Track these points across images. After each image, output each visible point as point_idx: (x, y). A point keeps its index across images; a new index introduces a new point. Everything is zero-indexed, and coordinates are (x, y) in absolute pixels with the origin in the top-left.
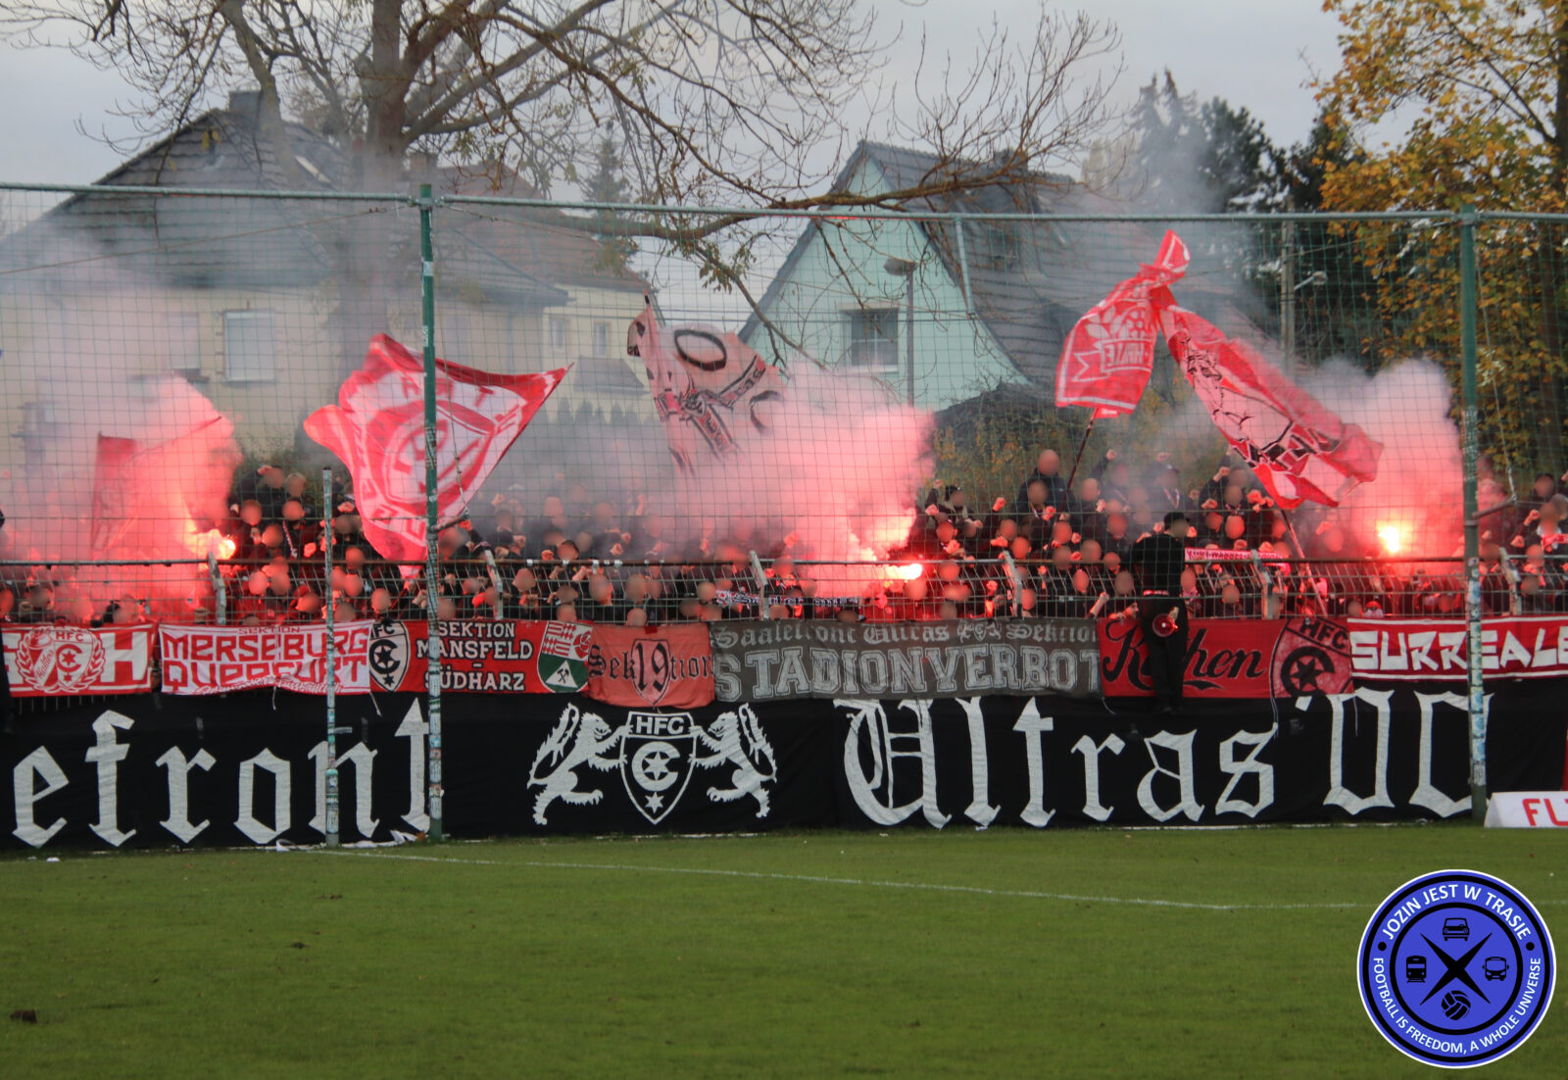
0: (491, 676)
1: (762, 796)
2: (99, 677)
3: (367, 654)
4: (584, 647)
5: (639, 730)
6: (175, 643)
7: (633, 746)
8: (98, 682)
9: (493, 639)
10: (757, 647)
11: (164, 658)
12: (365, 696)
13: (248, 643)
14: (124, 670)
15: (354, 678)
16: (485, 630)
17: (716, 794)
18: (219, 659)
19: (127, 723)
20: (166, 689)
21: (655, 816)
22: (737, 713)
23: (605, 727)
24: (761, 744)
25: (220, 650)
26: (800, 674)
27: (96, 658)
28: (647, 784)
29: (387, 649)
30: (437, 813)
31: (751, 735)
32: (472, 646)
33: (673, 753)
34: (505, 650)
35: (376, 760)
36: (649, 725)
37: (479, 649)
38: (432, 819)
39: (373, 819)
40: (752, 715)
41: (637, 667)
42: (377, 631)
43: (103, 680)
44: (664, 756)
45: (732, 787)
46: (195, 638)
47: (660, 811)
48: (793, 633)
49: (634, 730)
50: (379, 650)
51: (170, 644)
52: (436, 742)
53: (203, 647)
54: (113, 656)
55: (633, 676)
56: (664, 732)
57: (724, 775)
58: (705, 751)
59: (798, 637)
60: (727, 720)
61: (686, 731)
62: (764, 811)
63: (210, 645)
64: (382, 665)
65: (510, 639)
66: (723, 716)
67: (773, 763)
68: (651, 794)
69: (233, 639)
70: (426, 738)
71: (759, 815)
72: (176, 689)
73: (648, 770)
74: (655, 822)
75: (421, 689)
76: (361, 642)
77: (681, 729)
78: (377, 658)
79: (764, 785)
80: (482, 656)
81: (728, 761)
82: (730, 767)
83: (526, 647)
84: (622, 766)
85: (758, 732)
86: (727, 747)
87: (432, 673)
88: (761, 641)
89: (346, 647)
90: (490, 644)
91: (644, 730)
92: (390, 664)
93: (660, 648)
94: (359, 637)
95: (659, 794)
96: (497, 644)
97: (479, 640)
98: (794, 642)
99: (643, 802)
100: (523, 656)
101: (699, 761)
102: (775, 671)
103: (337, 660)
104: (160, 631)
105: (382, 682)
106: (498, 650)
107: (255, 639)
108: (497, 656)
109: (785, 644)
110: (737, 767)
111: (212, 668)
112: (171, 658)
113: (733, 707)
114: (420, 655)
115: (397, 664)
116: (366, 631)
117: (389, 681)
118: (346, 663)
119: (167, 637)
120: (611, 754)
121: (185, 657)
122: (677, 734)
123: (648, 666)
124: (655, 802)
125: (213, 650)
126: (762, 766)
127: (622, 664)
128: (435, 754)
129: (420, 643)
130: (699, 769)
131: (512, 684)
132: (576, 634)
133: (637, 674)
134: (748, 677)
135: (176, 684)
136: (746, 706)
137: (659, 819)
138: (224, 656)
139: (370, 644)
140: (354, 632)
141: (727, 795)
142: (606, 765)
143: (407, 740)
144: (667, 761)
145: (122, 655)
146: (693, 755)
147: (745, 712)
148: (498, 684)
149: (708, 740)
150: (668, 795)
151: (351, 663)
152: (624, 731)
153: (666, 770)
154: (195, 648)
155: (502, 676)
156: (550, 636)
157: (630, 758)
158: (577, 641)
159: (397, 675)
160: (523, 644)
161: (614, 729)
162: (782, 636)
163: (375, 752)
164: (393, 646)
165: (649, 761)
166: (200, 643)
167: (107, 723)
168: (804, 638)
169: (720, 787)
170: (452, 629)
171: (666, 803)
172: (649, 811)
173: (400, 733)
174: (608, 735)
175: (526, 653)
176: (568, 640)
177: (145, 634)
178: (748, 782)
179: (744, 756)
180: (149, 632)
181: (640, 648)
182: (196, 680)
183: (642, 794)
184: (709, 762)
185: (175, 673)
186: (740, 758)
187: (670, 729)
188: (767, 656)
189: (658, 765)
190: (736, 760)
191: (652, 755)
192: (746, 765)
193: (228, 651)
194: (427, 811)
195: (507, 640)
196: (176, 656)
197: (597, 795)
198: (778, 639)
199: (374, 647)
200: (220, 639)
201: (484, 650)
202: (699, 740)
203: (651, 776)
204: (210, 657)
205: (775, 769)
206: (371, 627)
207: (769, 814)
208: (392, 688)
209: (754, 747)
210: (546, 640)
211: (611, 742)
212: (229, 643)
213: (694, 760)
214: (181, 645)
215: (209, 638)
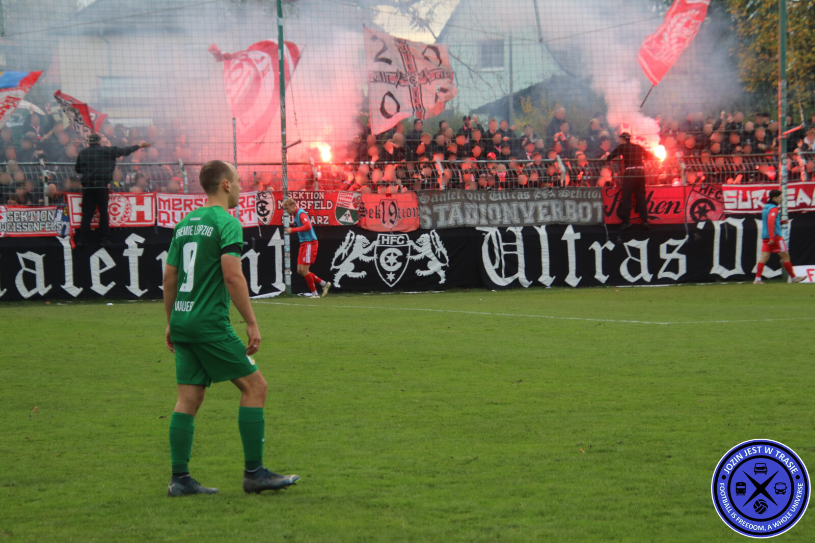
0: (313, 217)
1: (442, 274)
2: (129, 219)
3: (255, 208)
4: (357, 204)
5: (383, 242)
6: (164, 202)
7: (380, 250)
8: (129, 221)
9: (314, 200)
10: (439, 203)
11: (158, 210)
12: (255, 228)
13: (199, 202)
14: (141, 215)
15: (250, 219)
16: (310, 195)
17: (420, 273)
18: (185, 210)
19: (142, 240)
20: (159, 224)
21: (391, 283)
22: (429, 234)
23: (367, 241)
24: (441, 249)
25: (185, 205)
26: (459, 216)
27: (127, 209)
28: (387, 268)
29: (264, 205)
30: (289, 282)
31: (436, 244)
32: (304, 203)
33: (399, 253)
34: (319, 205)
35: (259, 258)
36: (388, 240)
37: (307, 205)
38: (287, 286)
39: (259, 285)
40: (436, 235)
41: (381, 212)
42: (259, 196)
43: (131, 220)
44: (395, 255)
45: (427, 269)
46: (174, 200)
47: (394, 281)
48: (456, 196)
49: (381, 242)
50: (260, 205)
51: (162, 203)
52: (288, 249)
53: (177, 204)
54: (136, 208)
55: (380, 217)
56: (395, 243)
57: (423, 263)
58: (414, 252)
59: (459, 198)
60: (425, 237)
61: (405, 243)
62: (443, 281)
63: (180, 203)
64: (261, 212)
65: (322, 200)
66: (423, 236)
67: (447, 258)
68: (389, 273)
69: (191, 200)
70: (283, 247)
71: (440, 282)
72: (164, 224)
73: (387, 261)
74: (391, 286)
75: (280, 224)
76: (253, 202)
77: (403, 242)
78: (259, 209)
79: (443, 268)
80: (309, 208)
81: (425, 257)
82: (427, 259)
83: (329, 204)
84: (375, 260)
85: (440, 243)
86: (425, 250)
87: (285, 216)
88: (441, 200)
89: (245, 204)
90: (312, 202)
91: (385, 243)
92: (265, 212)
93: (393, 204)
94: (251, 199)
95: (393, 273)
96: (316, 202)
97: (307, 200)
98: (456, 201)
99: (385, 277)
100: (328, 208)
101: (412, 257)
102: (447, 214)
103: (241, 211)
104: (157, 197)
105: (262, 220)
106: (316, 205)
107: (201, 200)
108: (316, 208)
109: (452, 201)
110: (429, 259)
111: (182, 214)
112: (162, 209)
113: (427, 231)
114: (279, 208)
115: (268, 212)
116: (254, 197)
117: (265, 220)
118: (246, 212)
119: (160, 200)
120: (370, 254)
121: (169, 209)
122: (401, 244)
123: (387, 212)
124: (391, 277)
125: (182, 206)
126: (442, 259)
127: (375, 211)
128: (288, 255)
129: (279, 202)
130: (412, 261)
131: (323, 221)
132: (353, 197)
133: (381, 216)
134: (435, 217)
135: (164, 222)
136: (434, 231)
137: (393, 285)
138: (187, 208)
139: (256, 202)
140: (248, 197)
141: (425, 273)
142: (368, 259)
143: (273, 248)
144: (396, 257)
145: (140, 208)
146: (409, 254)
147: (433, 234)
148: (316, 221)
149: (416, 247)
150: (397, 273)
151: (248, 212)
152: (376, 243)
153: (396, 262)
154: (174, 205)
155: (318, 217)
156: (341, 198)
157: (379, 256)
158: (354, 201)
159: (269, 217)
160: (328, 202)
161: (371, 242)
162: (451, 197)
163: (259, 254)
164: (267, 203)
165: (388, 257)
166: (176, 202)
167: (133, 240)
168: (461, 198)
169: (422, 269)
170: (294, 195)
171: (396, 277)
172: (388, 281)
173: (270, 244)
174: (369, 245)
175: (329, 206)
176: (349, 200)
177: (150, 198)
178: (435, 266)
179: (433, 254)
180: (152, 197)
181: (383, 203)
182: (174, 220)
183: (385, 273)
184: (416, 258)
185: (164, 217)
186: (431, 255)
187: (398, 242)
188: (444, 207)
189: (392, 259)
190: (429, 256)
191: (389, 255)
192: (434, 258)
193: (189, 206)
194: (284, 281)
195: (320, 200)
196: (165, 208)
197: (363, 274)
198: (449, 199)
199: (258, 203)
200: (185, 200)
201: (309, 205)
202: (412, 247)
203: (389, 264)
204: (180, 209)
205: (448, 260)
206: (256, 195)
207: (445, 282)
208: (266, 223)
209: (438, 250)
210: (339, 200)
211: (370, 249)
212: (189, 202)
213: (409, 257)
214: (167, 203)
215: (180, 200)
